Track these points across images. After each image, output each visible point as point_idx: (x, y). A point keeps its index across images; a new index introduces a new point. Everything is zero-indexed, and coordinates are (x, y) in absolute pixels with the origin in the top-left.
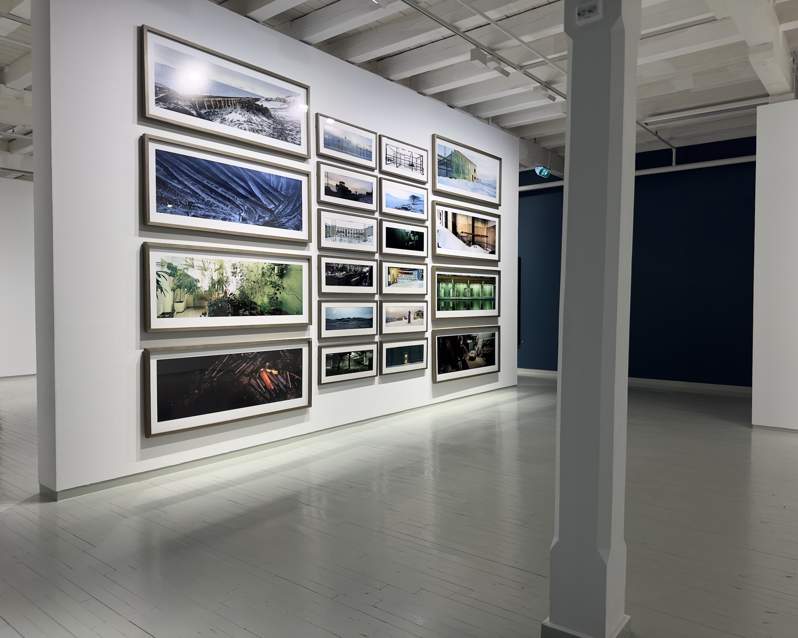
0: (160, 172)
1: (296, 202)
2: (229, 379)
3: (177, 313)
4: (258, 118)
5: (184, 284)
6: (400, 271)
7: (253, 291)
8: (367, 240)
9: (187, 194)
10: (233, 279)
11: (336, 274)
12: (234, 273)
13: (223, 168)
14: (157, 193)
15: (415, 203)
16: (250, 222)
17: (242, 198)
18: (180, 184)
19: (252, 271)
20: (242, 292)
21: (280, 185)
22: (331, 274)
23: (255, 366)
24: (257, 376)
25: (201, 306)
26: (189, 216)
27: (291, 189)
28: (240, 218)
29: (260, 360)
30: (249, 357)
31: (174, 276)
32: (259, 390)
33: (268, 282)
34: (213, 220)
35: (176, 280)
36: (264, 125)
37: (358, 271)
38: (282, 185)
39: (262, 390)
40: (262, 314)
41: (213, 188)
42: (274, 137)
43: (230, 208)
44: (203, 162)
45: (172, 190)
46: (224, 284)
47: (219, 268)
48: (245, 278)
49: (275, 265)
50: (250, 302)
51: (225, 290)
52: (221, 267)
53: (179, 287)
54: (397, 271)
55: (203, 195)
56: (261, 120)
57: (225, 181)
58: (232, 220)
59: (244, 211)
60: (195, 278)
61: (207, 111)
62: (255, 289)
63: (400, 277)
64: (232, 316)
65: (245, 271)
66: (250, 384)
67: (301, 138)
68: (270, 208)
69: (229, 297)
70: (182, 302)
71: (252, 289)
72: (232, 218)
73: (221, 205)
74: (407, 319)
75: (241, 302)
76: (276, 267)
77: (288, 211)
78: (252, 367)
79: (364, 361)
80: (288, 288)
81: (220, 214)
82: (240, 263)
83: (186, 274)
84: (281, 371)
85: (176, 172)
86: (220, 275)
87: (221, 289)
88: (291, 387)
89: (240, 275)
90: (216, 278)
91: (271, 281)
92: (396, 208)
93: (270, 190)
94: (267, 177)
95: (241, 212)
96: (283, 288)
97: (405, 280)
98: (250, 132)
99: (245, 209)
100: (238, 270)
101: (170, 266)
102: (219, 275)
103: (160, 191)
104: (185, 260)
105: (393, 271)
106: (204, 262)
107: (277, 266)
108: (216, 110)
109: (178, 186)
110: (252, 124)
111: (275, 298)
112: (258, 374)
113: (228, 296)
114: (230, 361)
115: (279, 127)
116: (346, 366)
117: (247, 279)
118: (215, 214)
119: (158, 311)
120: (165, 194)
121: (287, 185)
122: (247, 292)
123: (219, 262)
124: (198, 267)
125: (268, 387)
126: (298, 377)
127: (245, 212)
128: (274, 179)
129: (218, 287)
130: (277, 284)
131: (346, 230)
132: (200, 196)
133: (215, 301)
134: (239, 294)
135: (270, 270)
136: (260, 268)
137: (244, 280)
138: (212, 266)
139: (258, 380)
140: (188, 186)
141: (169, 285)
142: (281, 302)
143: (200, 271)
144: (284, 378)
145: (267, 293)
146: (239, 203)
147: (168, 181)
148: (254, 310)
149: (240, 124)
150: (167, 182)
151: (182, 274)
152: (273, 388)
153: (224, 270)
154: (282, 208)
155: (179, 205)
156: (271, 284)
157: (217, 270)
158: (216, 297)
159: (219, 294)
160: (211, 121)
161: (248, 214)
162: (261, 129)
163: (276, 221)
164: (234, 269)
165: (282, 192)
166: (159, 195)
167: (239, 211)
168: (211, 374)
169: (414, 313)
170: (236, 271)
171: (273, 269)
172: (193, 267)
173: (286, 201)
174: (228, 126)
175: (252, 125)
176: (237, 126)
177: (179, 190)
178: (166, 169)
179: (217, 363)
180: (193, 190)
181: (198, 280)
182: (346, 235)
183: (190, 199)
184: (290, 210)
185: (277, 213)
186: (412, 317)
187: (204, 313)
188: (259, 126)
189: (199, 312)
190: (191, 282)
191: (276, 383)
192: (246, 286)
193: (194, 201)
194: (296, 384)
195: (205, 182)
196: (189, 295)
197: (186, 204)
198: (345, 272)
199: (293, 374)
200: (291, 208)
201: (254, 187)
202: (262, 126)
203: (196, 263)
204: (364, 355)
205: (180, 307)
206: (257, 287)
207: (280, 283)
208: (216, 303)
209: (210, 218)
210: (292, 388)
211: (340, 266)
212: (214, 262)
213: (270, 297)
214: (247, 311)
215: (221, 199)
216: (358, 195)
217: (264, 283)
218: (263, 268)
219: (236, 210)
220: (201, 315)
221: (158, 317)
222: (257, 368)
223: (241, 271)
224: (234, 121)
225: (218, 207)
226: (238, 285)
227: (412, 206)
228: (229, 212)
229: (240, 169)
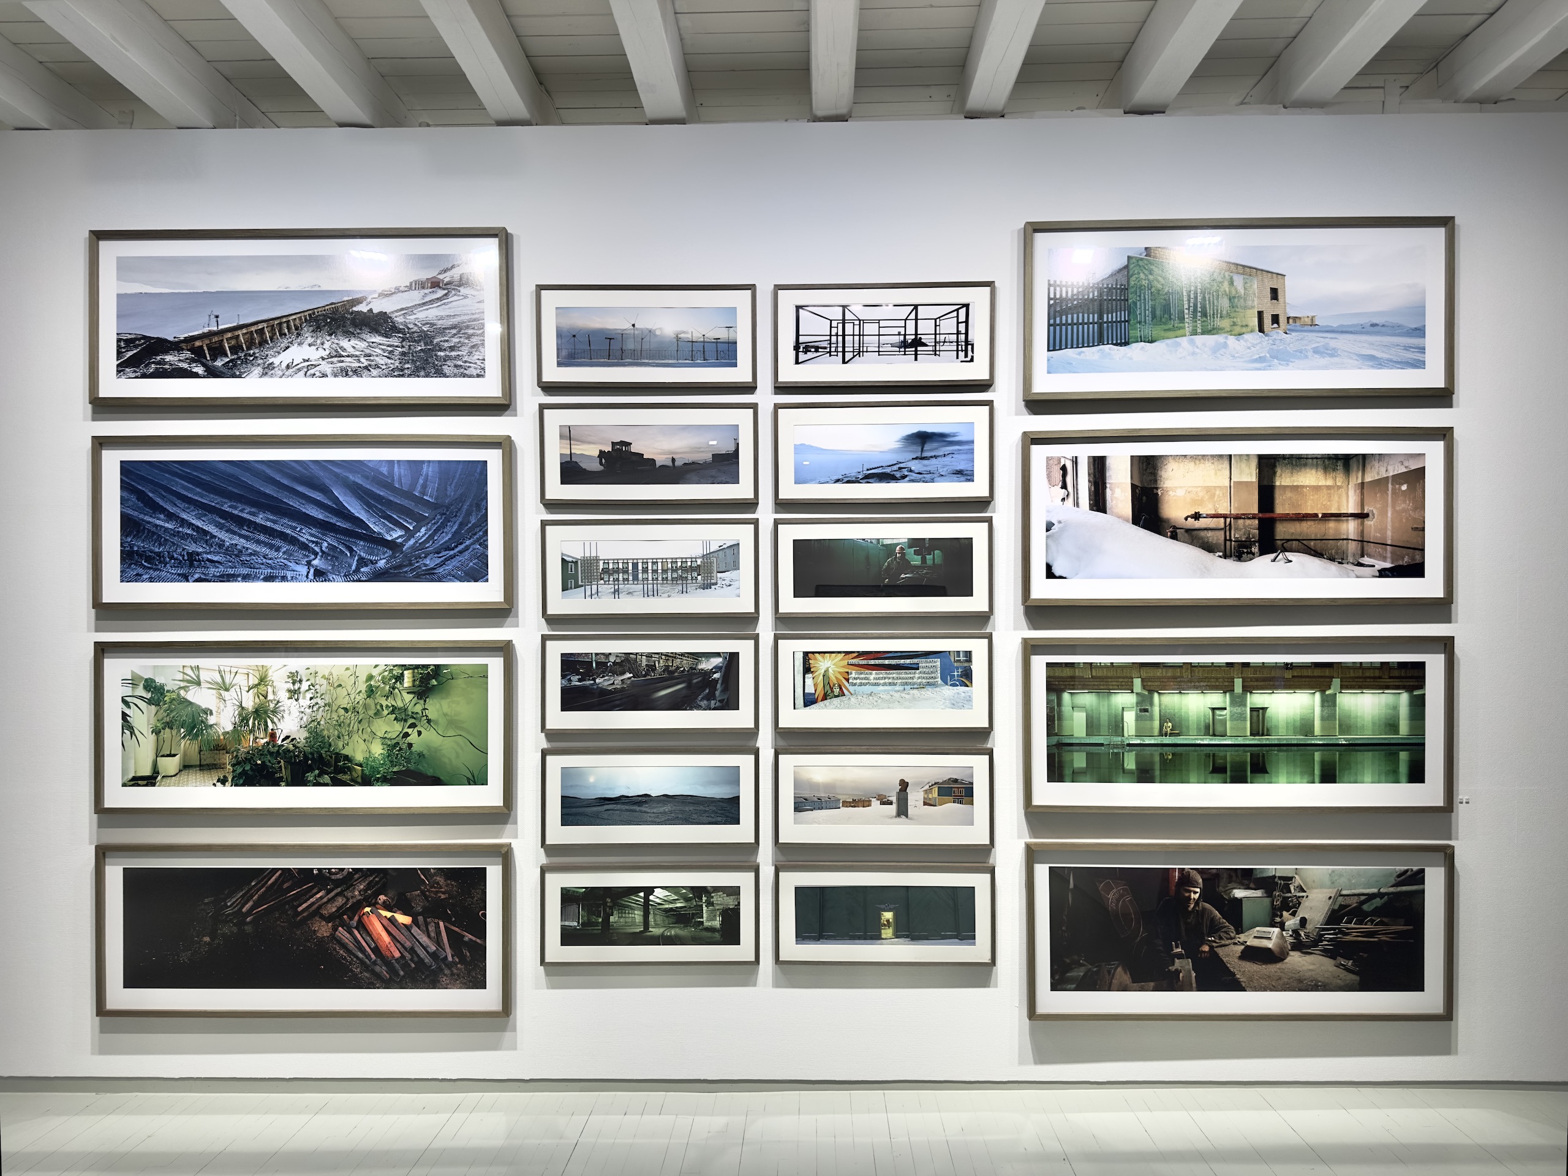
0: (130, 503)
1: (469, 514)
2: (283, 922)
3: (163, 777)
4: (356, 342)
5: (179, 718)
6: (855, 661)
7: (343, 731)
8: (716, 584)
9: (185, 537)
10: (292, 706)
11: (598, 681)
12: (295, 693)
13: (269, 472)
14: (122, 546)
15: (925, 454)
16: (334, 576)
17: (315, 527)
18: (172, 520)
19: (340, 685)
20: (315, 733)
21: (421, 481)
22: (579, 680)
23: (348, 900)
24: (354, 923)
25: (215, 765)
26: (188, 581)
27: (453, 486)
28: (308, 572)
29: (362, 887)
30: (333, 877)
31: (159, 705)
32: (360, 955)
33: (384, 708)
34: (244, 583)
35: (162, 711)
36: (374, 354)
37: (678, 668)
38: (426, 480)
39: (368, 957)
40: (366, 781)
41: (245, 515)
42: (403, 376)
43: (284, 553)
44: (222, 467)
45: (154, 535)
46: (269, 717)
47: (257, 682)
48: (321, 703)
49: (405, 667)
50: (333, 756)
51: (272, 730)
52: (263, 680)
53: (169, 725)
54: (845, 662)
55: (223, 535)
56: (367, 344)
57: (273, 497)
58: (289, 578)
59: (320, 554)
60: (204, 707)
61: (228, 360)
62: (349, 725)
63: (855, 679)
64: (288, 785)
65: (321, 686)
66: (333, 937)
67: (484, 360)
68: (390, 538)
69: (283, 746)
70: (174, 755)
71: (340, 725)
72: (289, 574)
73: (264, 550)
74: (891, 803)
75: (310, 756)
76: (407, 674)
77: (443, 538)
78: (340, 901)
79: (705, 915)
80: (443, 721)
81: (260, 568)
82: (308, 669)
83: (184, 698)
84: (420, 918)
85: (163, 497)
86: (259, 697)
87: (262, 727)
88: (450, 959)
89: (309, 695)
90: (249, 702)
91: (393, 706)
92: (837, 481)
93: (392, 498)
94: (384, 470)
95: (313, 557)
96: (429, 721)
97: (881, 688)
98: (337, 378)
99: (324, 549)
100: (305, 686)
101: (149, 684)
102: (256, 697)
103: (129, 540)
104: (182, 670)
105: (822, 665)
106: (223, 673)
107: (410, 671)
108: (252, 352)
109: (167, 525)
110: (342, 359)
111: (404, 746)
112: (356, 918)
113: (279, 742)
114: (283, 882)
115: (419, 348)
116: (634, 924)
117: (326, 705)
118: (248, 569)
119: (124, 772)
120: (139, 544)
121: (440, 479)
122: (325, 733)
123: (258, 670)
124: (210, 683)
125: (383, 952)
126: (474, 939)
127: (322, 556)
128: (402, 471)
129: (254, 724)
130: (410, 713)
131: (635, 565)
132: (215, 537)
133: (248, 753)
134: (306, 739)
135: (390, 680)
136: (363, 677)
137: (320, 707)
138: (241, 680)
139: (356, 932)
140: (187, 521)
141: (148, 721)
142: (421, 755)
143: (215, 691)
144: (429, 936)
145: (380, 734)
146: (307, 539)
147: (147, 518)
148: (345, 773)
149: (309, 368)
150: (143, 520)
151: (174, 699)
152: (397, 955)
153: (268, 687)
154: (425, 534)
155: (167, 563)
156: (392, 712)
157: (252, 688)
158: (251, 744)
159: (257, 738)
160: (240, 377)
161: (331, 560)
162: (366, 363)
163: (406, 566)
164: (294, 683)
165: (425, 497)
166: (127, 549)
167: (307, 556)
168: (239, 906)
169: (927, 787)
170: (299, 688)
171: (400, 678)
172: (198, 683)
173: (439, 517)
174: (281, 377)
175: (343, 362)
176: (302, 373)
177: (169, 533)
178: (141, 496)
179: (253, 884)
180: (198, 527)
181: (209, 709)
182: (636, 578)
183: (192, 547)
184: (450, 536)
185: (412, 547)
186: (915, 797)
187: (222, 778)
188: (362, 359)
189: (211, 777)
190: (193, 715)
191: (408, 944)
192: (323, 720)
193: (201, 550)
194: (468, 954)
195: (226, 508)
196: (189, 742)
197: (183, 558)
198: (631, 675)
199: (457, 929)
200: (453, 530)
201: (347, 498)
202: (370, 356)
203: (204, 676)
204: (704, 899)
205: (170, 765)
206: (352, 722)
207: (418, 708)
208: (249, 759)
209: (236, 581)
210: (454, 963)
211: (612, 659)
212: (245, 671)
213: (389, 743)
214: (326, 776)
215: (262, 538)
216: (679, 467)
217: (371, 712)
218: (370, 677)
219: (299, 554)
220: (215, 782)
221: (124, 785)
222: (354, 904)
223: (311, 687)
224: (294, 364)
225: (254, 555)
226: (305, 719)
227: (916, 466)
228: (283, 561)
229: (310, 464)
